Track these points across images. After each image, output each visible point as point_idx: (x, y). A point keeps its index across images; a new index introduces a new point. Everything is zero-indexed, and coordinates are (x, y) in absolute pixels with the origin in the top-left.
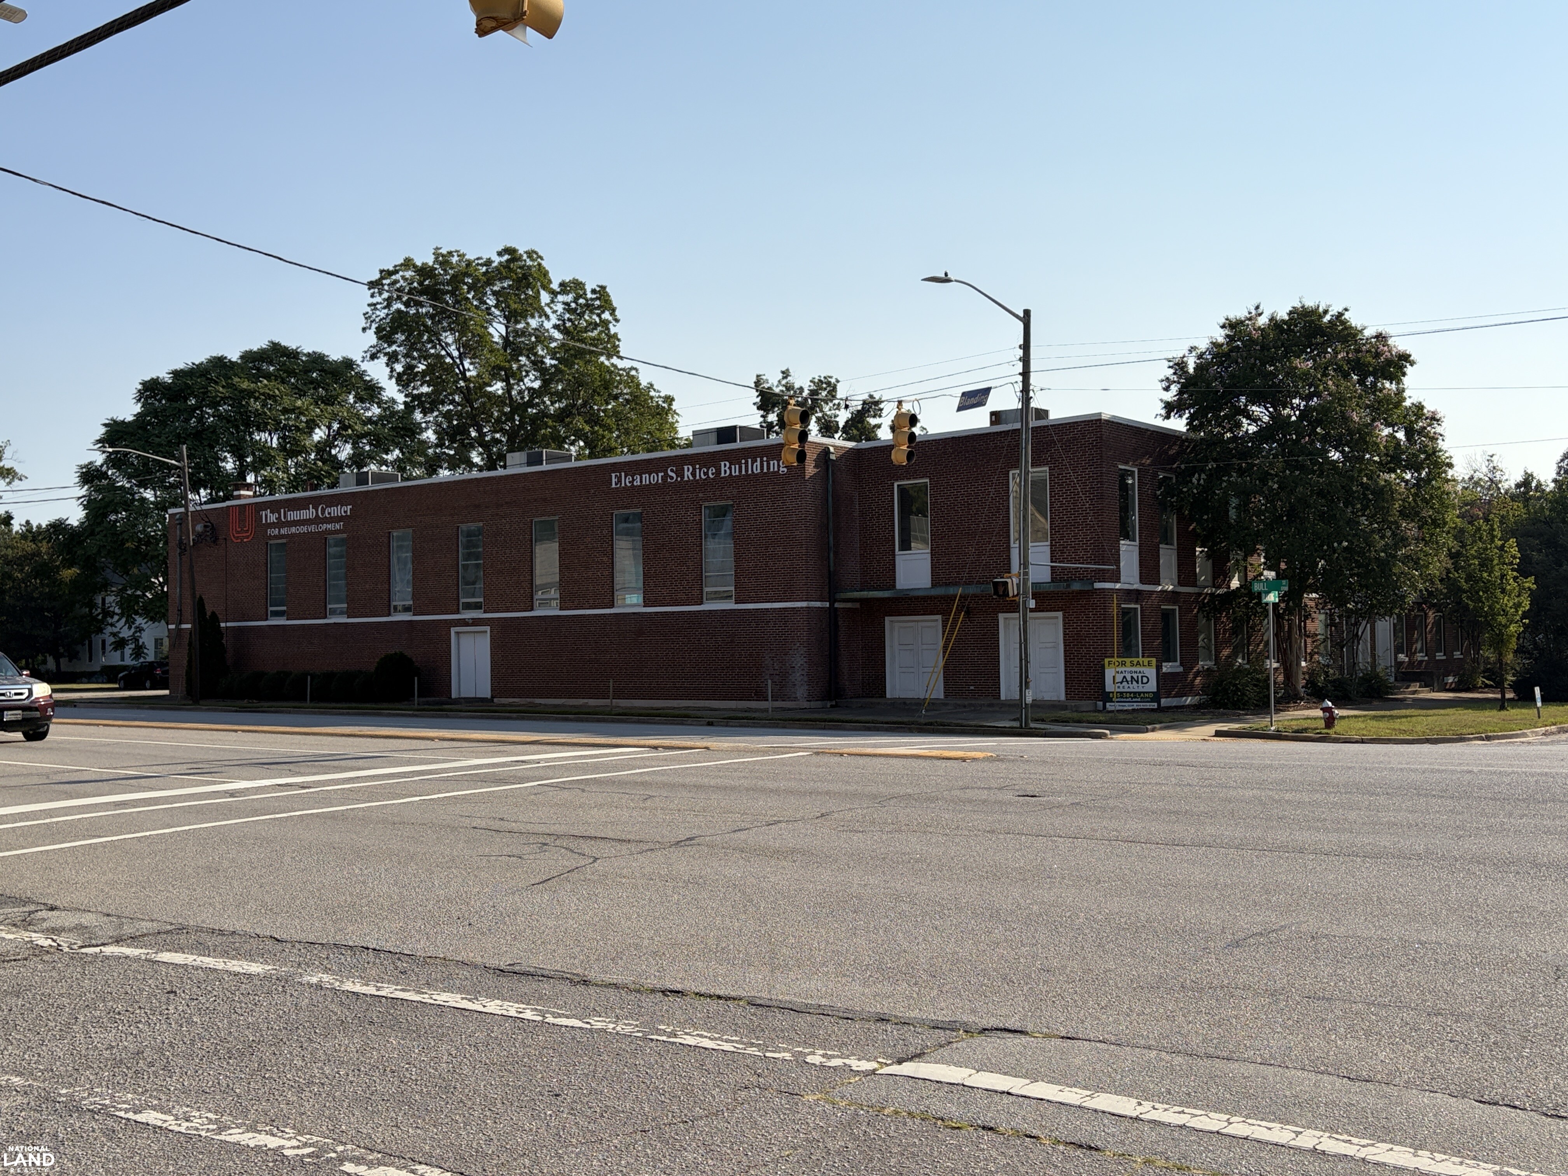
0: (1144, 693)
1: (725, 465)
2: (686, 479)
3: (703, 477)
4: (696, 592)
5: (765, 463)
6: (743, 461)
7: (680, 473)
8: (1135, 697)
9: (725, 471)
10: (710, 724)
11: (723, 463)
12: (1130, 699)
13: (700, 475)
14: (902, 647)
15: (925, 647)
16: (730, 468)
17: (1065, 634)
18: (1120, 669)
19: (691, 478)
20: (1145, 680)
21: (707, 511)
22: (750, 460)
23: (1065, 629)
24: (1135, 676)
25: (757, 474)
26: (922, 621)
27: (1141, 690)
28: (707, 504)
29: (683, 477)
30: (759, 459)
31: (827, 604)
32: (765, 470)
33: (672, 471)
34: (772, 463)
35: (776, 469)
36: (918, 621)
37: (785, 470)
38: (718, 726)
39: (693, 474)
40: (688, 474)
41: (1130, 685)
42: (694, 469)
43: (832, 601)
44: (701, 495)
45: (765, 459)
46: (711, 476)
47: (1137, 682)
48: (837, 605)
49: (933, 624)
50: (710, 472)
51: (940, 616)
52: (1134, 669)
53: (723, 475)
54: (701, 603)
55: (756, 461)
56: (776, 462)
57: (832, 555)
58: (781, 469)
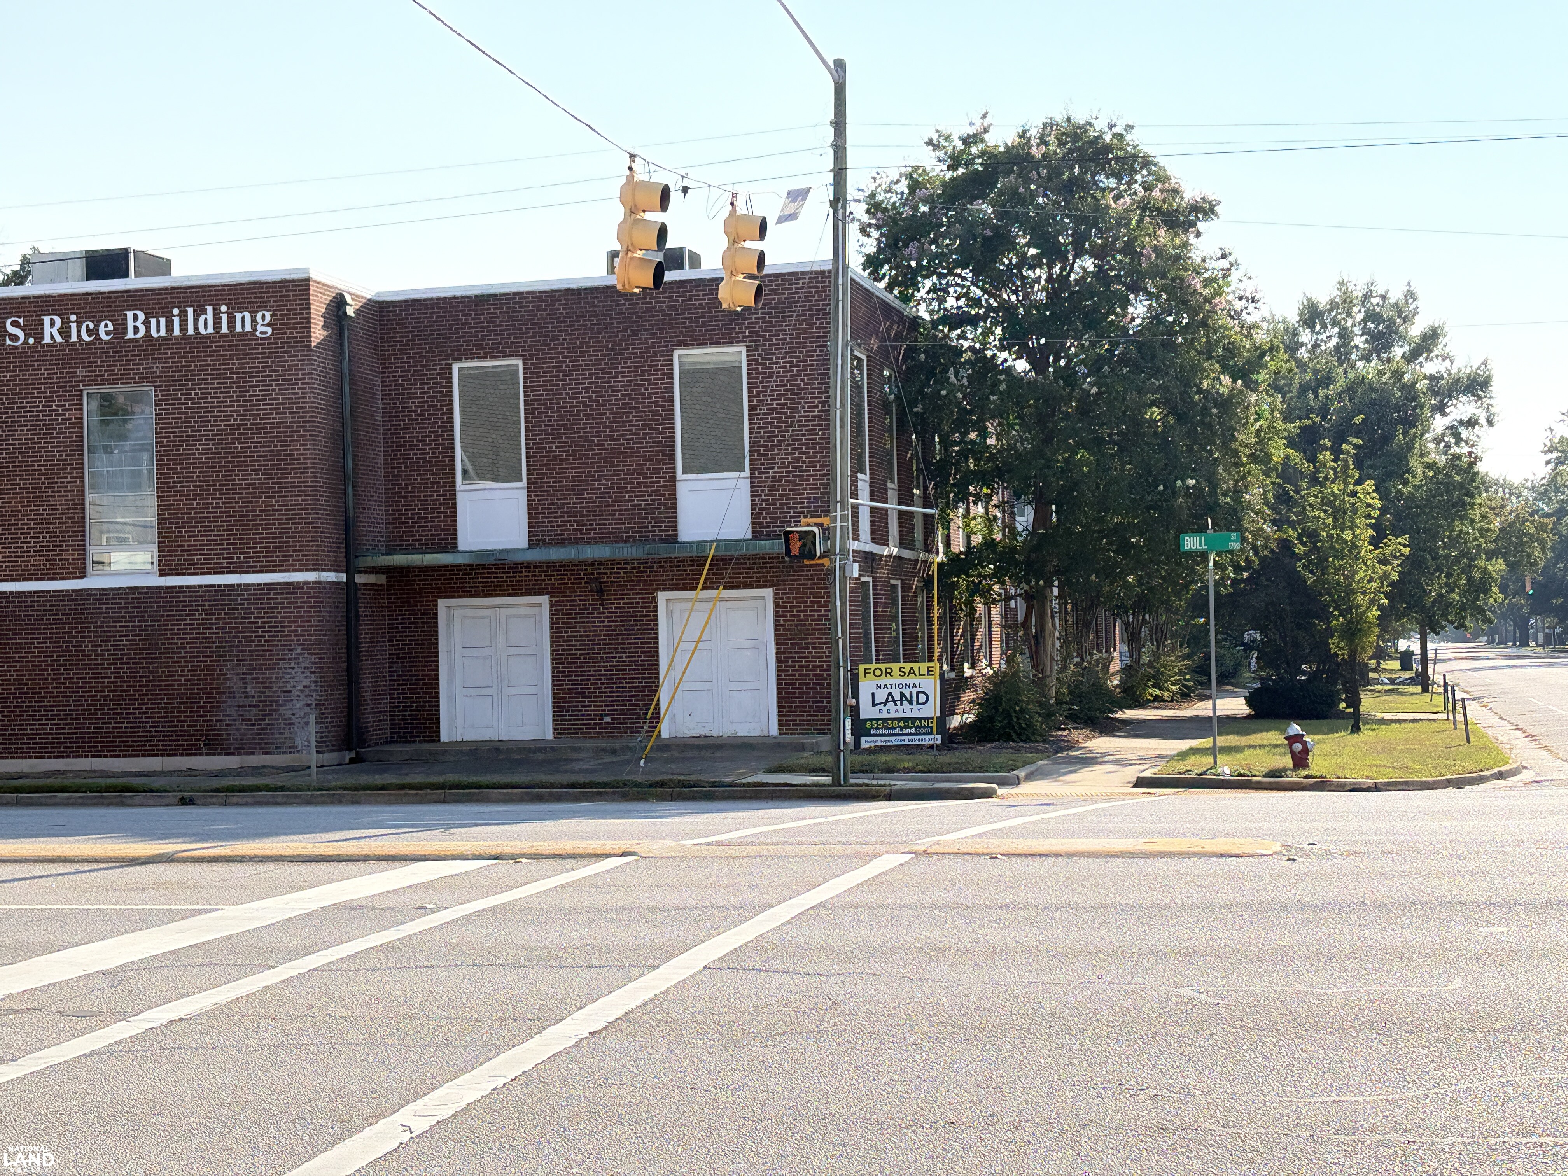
0: (920, 719)
1: (136, 318)
2: (47, 340)
3: (86, 337)
4: (70, 555)
5: (224, 317)
6: (176, 311)
7: (34, 329)
8: (906, 727)
9: (136, 329)
10: (185, 802)
11: (130, 314)
12: (898, 731)
13: (81, 333)
14: (467, 652)
15: (512, 651)
16: (147, 324)
17: (777, 625)
18: (883, 681)
19: (59, 339)
20: (922, 698)
21: (95, 404)
22: (190, 310)
23: (777, 617)
24: (907, 693)
25: (208, 336)
26: (509, 606)
27: (915, 715)
28: (93, 389)
29: (40, 336)
30: (210, 309)
31: (343, 577)
32: (225, 329)
33: (15, 324)
34: (239, 316)
35: (248, 328)
36: (499, 606)
37: (269, 330)
38: (205, 805)
39: (65, 331)
40: (51, 330)
41: (899, 707)
42: (66, 323)
43: (350, 571)
44: (81, 372)
45: (224, 308)
46: (103, 336)
47: (911, 703)
48: (359, 579)
49: (536, 610)
50: (102, 329)
51: (546, 597)
52: (905, 680)
53: (130, 335)
54: (83, 575)
55: (205, 312)
56: (248, 316)
57: (350, 490)
58: (260, 329)
